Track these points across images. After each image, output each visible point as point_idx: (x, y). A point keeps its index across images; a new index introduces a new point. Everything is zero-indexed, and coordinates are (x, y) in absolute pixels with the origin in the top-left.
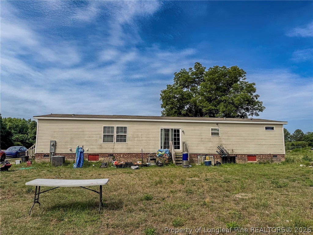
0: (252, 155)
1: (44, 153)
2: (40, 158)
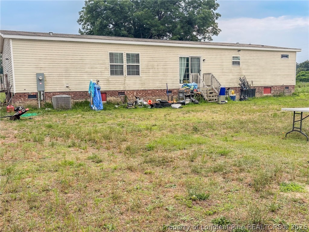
0: (268, 87)
1: (29, 93)
2: (23, 100)
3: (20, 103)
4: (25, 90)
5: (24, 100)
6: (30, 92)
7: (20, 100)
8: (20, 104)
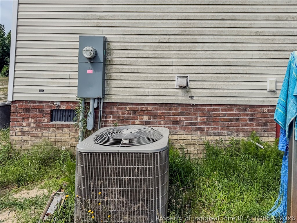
1: (53, 102)
2: (32, 125)
3: (23, 133)
4: (42, 91)
5: (38, 126)
6: (57, 98)
7: (24, 124)
8: (25, 138)
